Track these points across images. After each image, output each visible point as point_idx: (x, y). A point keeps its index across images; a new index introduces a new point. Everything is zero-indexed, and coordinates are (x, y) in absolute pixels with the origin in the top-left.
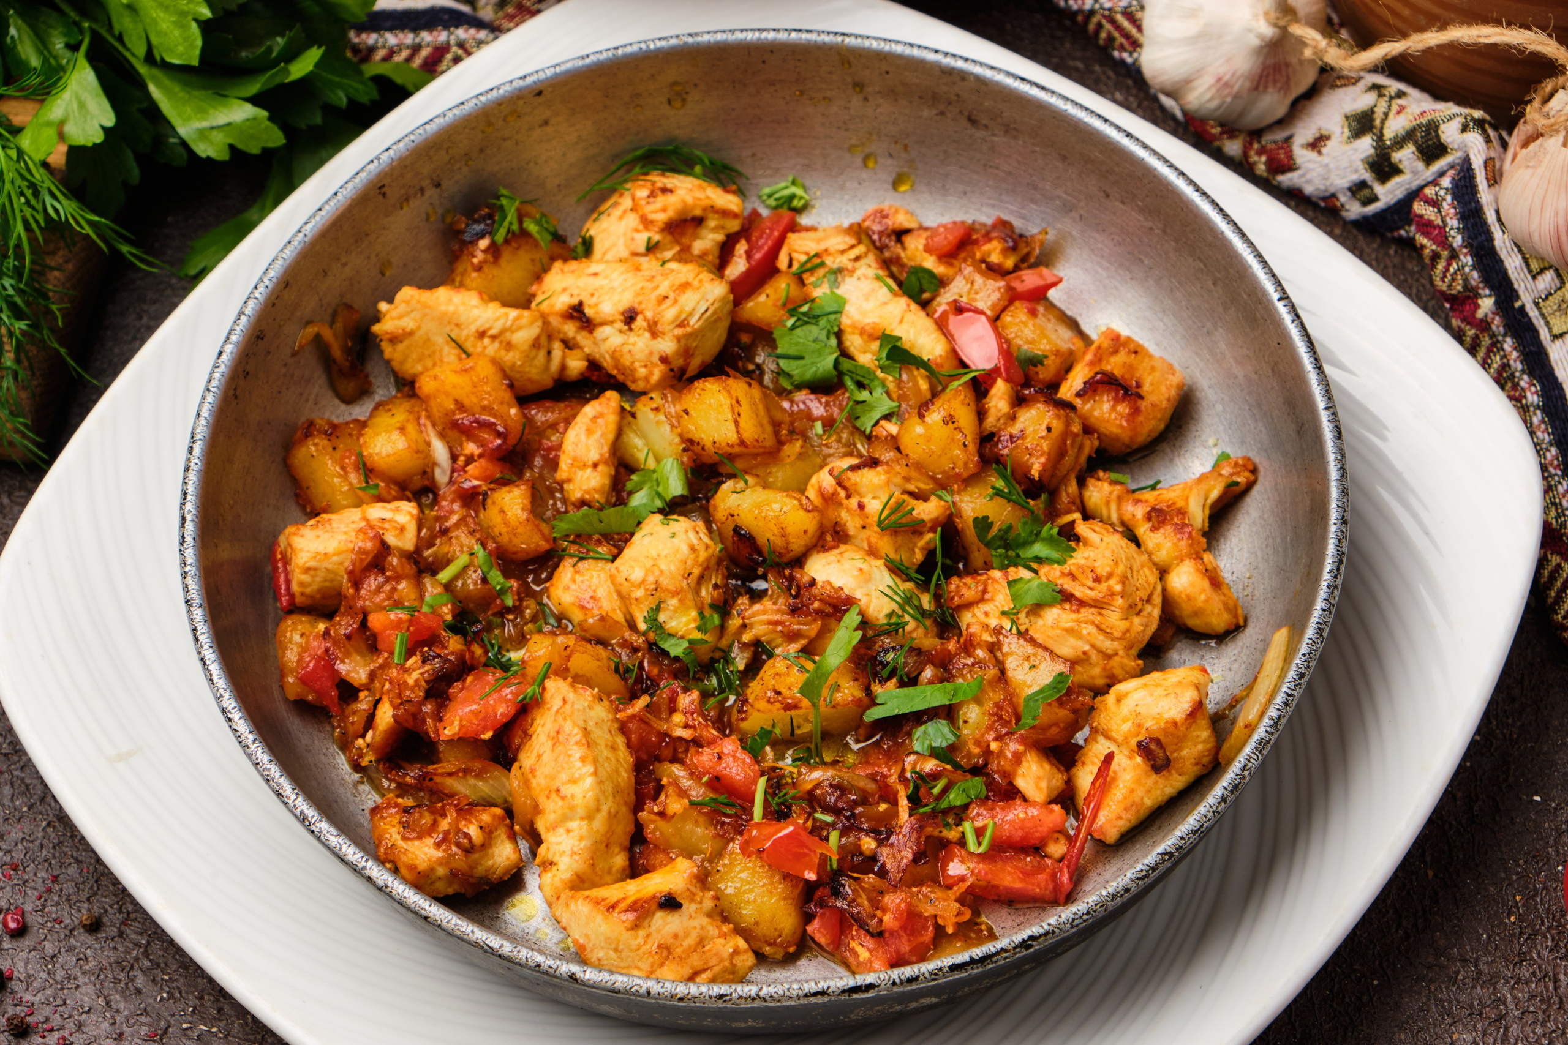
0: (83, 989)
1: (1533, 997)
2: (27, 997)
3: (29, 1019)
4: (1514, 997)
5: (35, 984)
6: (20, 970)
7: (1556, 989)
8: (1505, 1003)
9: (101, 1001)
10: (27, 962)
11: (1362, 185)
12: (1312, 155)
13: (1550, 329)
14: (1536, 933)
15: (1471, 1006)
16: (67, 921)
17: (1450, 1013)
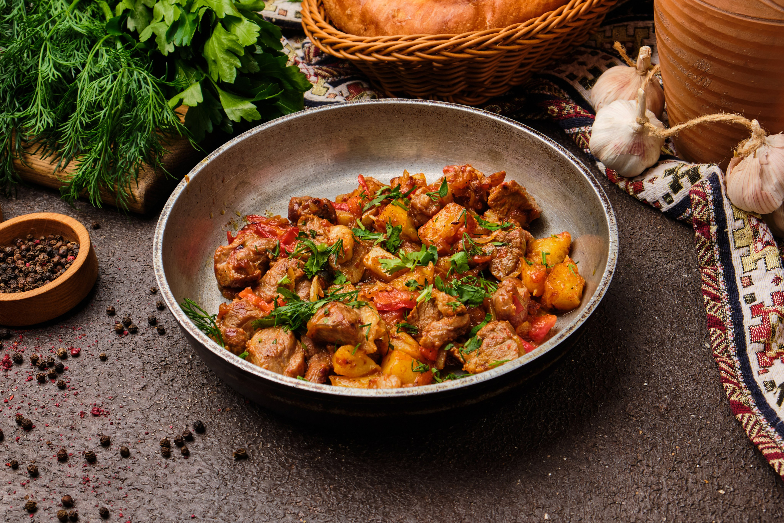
0: (91, 378)
1: (675, 484)
2: (70, 377)
3: (67, 384)
4: (667, 483)
5: (75, 373)
6: (71, 368)
7: (686, 483)
8: (662, 485)
9: (96, 383)
10: (75, 366)
11: (668, 195)
12: (650, 184)
13: (735, 245)
14: (682, 462)
15: (647, 483)
16: (95, 356)
17: (637, 484)
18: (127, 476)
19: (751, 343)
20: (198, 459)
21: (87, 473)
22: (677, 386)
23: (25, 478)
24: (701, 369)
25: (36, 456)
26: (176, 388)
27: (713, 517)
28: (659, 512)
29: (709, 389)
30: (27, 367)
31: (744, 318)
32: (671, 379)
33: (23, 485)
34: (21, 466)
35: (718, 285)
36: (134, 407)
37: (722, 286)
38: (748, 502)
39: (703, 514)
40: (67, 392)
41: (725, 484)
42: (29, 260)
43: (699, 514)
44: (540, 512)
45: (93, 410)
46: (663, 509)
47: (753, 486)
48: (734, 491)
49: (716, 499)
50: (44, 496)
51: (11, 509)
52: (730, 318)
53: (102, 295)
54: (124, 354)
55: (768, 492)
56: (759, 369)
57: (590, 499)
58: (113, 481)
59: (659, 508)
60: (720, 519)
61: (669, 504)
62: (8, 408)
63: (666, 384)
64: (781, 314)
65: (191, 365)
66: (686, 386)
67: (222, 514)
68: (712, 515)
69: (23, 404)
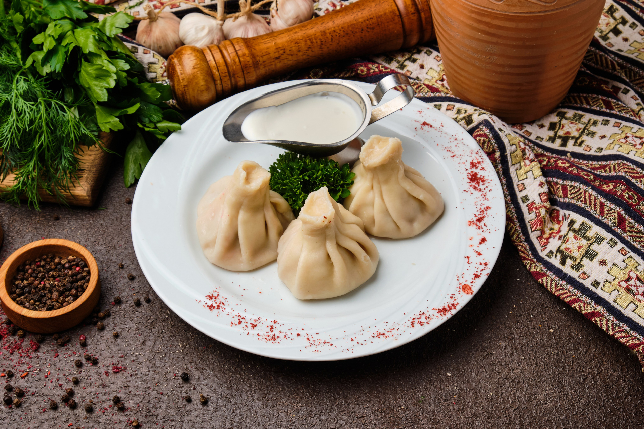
1: (522, 332)
4: (516, 333)
7: (528, 330)
8: (514, 334)
9: (107, 347)
13: (512, 162)
14: (521, 315)
15: (504, 335)
17: (498, 337)
18: (157, 412)
19: (532, 232)
20: (204, 388)
21: (128, 417)
25: (85, 413)
26: (168, 338)
27: (552, 350)
28: (518, 354)
31: (524, 214)
36: (141, 359)
38: (570, 334)
39: (545, 349)
41: (552, 325)
43: (543, 349)
44: (444, 371)
45: (113, 369)
46: (520, 350)
47: (569, 322)
48: (559, 329)
49: (550, 336)
52: (516, 215)
54: (118, 319)
55: (579, 324)
56: (541, 248)
57: (472, 355)
58: (150, 419)
59: (517, 351)
60: (556, 350)
61: (522, 346)
62: (50, 382)
64: (547, 208)
65: (171, 318)
67: (235, 424)
68: (550, 348)
69: (59, 376)
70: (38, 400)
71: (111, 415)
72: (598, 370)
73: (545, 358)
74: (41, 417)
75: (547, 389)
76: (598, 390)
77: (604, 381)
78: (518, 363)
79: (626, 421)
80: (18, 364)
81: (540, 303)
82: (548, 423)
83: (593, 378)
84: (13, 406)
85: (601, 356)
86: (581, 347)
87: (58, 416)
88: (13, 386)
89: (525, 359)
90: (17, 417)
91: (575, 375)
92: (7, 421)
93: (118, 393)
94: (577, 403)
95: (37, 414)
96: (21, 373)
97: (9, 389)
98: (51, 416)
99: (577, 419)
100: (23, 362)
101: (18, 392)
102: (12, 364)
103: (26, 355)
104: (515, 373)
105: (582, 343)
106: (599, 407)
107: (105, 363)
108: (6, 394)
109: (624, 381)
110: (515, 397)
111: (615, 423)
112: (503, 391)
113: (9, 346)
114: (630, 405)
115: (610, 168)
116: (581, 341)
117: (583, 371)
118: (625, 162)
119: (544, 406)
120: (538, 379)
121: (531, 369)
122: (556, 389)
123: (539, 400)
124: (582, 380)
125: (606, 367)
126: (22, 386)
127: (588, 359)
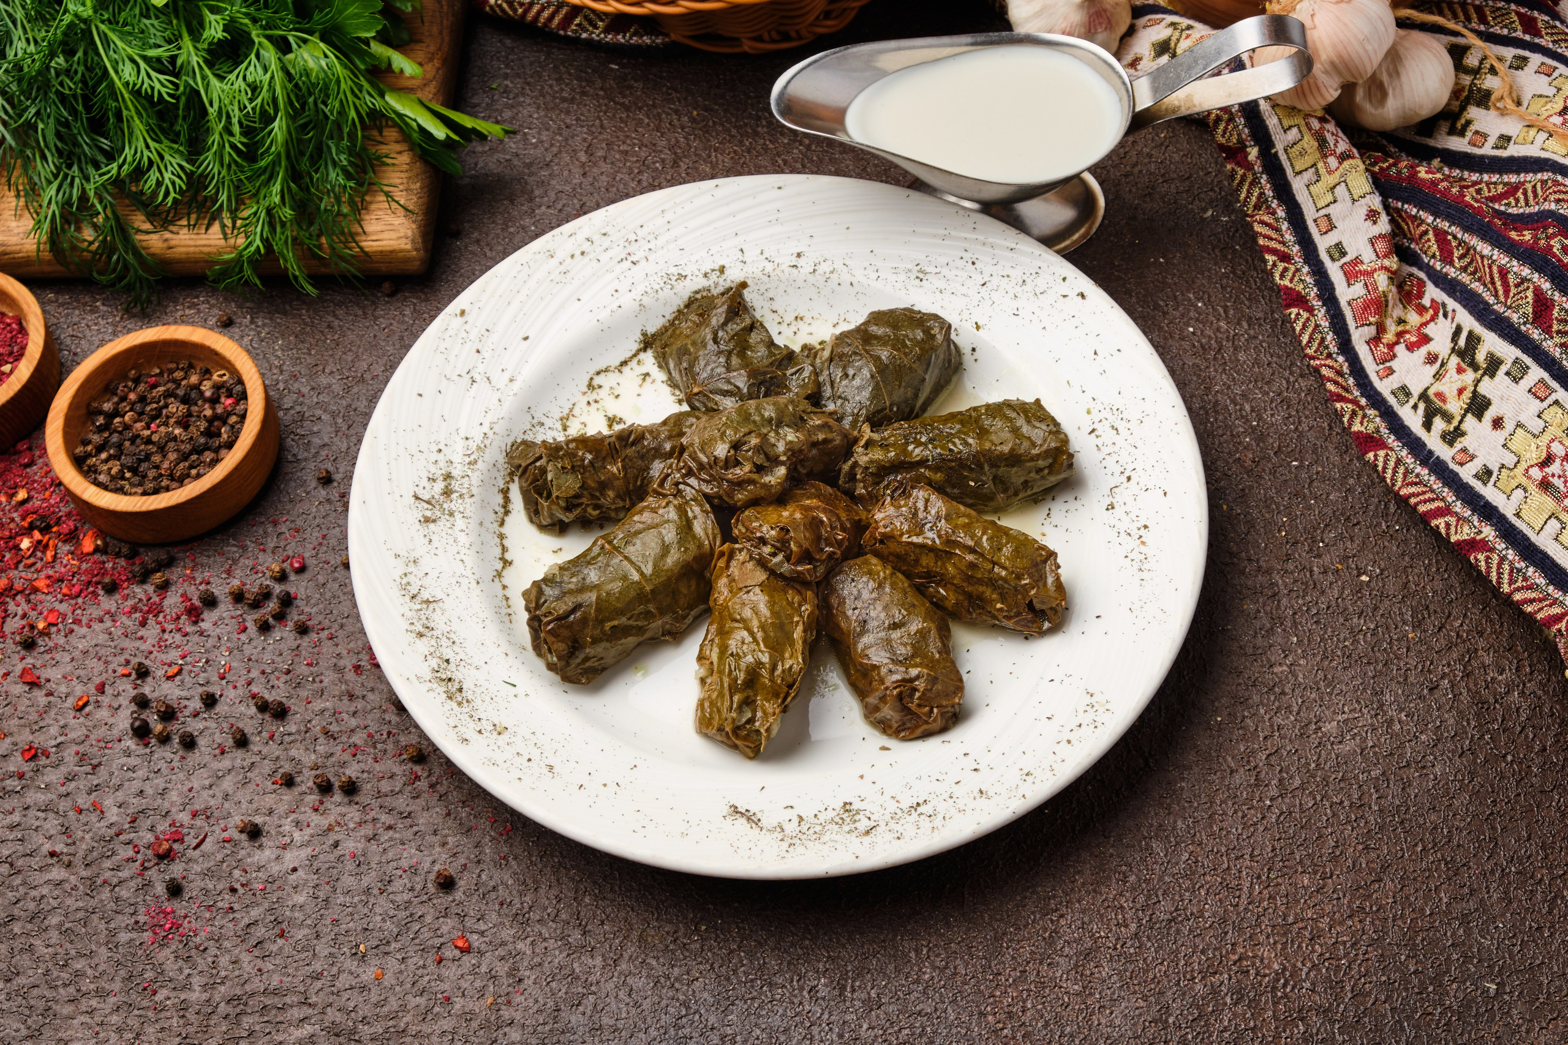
0: (344, 603)
1: (1295, 581)
2: (307, 609)
3: (308, 623)
4: (1284, 582)
5: (312, 601)
6: (302, 593)
7: (1311, 576)
8: (1277, 586)
10: (306, 588)
13: (1293, 168)
14: (1297, 542)
15: (1255, 588)
16: (332, 562)
17: (1241, 592)
19: (1357, 327)
22: (1260, 418)
23: (313, 798)
24: (1288, 382)
25: (313, 757)
27: (1362, 621)
28: (1284, 630)
29: (1307, 413)
30: (225, 609)
31: (1336, 286)
32: (1247, 407)
33: (316, 810)
34: (298, 779)
35: (1282, 236)
37: (1289, 237)
38: (1405, 585)
39: (1346, 620)
40: (314, 636)
41: (1367, 565)
42: (153, 418)
43: (1341, 620)
46: (1289, 622)
47: (1407, 558)
48: (1382, 574)
49: (1359, 591)
50: (357, 820)
51: (315, 853)
52: (1315, 289)
53: (295, 451)
55: (1430, 564)
56: (1378, 368)
59: (1282, 624)
60: (1372, 622)
61: (1295, 614)
62: (230, 686)
63: (1243, 417)
64: (1391, 272)
66: (1272, 415)
68: (1359, 618)
69: (251, 675)
70: (206, 728)
71: (370, 760)
72: (1465, 667)
73: (1345, 640)
74: (215, 765)
75: (1346, 709)
76: (1460, 712)
77: (1476, 692)
78: (1284, 652)
79: (1518, 783)
80: (157, 648)
81: (1342, 514)
82: (1342, 785)
83: (1452, 686)
84: (153, 741)
85: (1474, 638)
86: (1429, 617)
87: (253, 763)
88: (149, 697)
89: (1300, 642)
90: (162, 765)
91: (1411, 679)
92: (141, 773)
93: (384, 711)
94: (1409, 741)
95: (207, 759)
96: (166, 667)
97: (142, 702)
98: (238, 763)
99: (1408, 777)
100: (168, 643)
101: (163, 709)
102: (145, 647)
103: (173, 626)
104: (1276, 674)
105: (1432, 607)
106: (1460, 751)
107: (352, 645)
108: (135, 715)
109: (1522, 694)
110: (1272, 726)
111: (1492, 786)
112: (1246, 714)
113: (135, 609)
114: (1530, 748)
115: (1525, 193)
116: (1431, 602)
117: (1429, 671)
118: (1559, 178)
119: (1335, 747)
120: (1327, 686)
121: (1313, 666)
122: (1365, 711)
123: (1324, 735)
124: (1425, 691)
125: (1483, 663)
126: (169, 697)
127: (1443, 642)
